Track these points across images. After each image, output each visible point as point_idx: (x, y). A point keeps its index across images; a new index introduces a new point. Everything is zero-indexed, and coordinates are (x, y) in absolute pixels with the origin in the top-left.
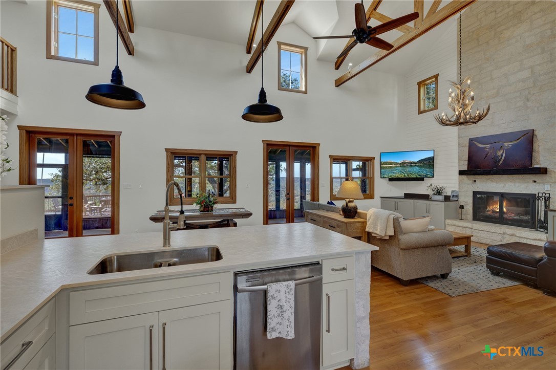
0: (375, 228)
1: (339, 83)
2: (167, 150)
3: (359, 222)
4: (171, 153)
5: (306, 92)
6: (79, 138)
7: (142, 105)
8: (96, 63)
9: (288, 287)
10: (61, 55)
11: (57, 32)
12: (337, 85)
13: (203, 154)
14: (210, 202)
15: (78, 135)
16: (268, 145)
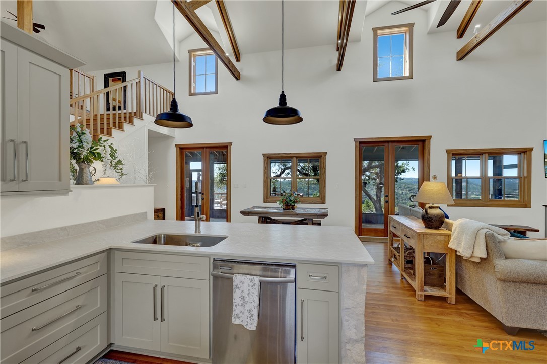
0: (459, 244)
1: (462, 56)
2: (264, 155)
3: (441, 234)
4: (268, 157)
5: (411, 77)
6: (207, 150)
7: (191, 125)
8: (216, 93)
9: (252, 281)
10: (197, 91)
11: (195, 75)
12: (459, 58)
13: (293, 157)
14: (291, 201)
15: (206, 147)
16: (360, 143)
